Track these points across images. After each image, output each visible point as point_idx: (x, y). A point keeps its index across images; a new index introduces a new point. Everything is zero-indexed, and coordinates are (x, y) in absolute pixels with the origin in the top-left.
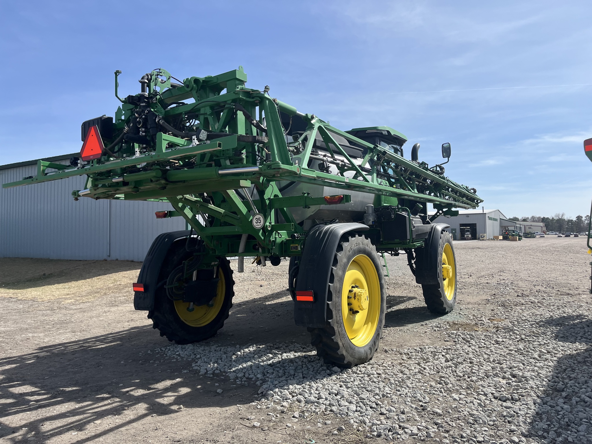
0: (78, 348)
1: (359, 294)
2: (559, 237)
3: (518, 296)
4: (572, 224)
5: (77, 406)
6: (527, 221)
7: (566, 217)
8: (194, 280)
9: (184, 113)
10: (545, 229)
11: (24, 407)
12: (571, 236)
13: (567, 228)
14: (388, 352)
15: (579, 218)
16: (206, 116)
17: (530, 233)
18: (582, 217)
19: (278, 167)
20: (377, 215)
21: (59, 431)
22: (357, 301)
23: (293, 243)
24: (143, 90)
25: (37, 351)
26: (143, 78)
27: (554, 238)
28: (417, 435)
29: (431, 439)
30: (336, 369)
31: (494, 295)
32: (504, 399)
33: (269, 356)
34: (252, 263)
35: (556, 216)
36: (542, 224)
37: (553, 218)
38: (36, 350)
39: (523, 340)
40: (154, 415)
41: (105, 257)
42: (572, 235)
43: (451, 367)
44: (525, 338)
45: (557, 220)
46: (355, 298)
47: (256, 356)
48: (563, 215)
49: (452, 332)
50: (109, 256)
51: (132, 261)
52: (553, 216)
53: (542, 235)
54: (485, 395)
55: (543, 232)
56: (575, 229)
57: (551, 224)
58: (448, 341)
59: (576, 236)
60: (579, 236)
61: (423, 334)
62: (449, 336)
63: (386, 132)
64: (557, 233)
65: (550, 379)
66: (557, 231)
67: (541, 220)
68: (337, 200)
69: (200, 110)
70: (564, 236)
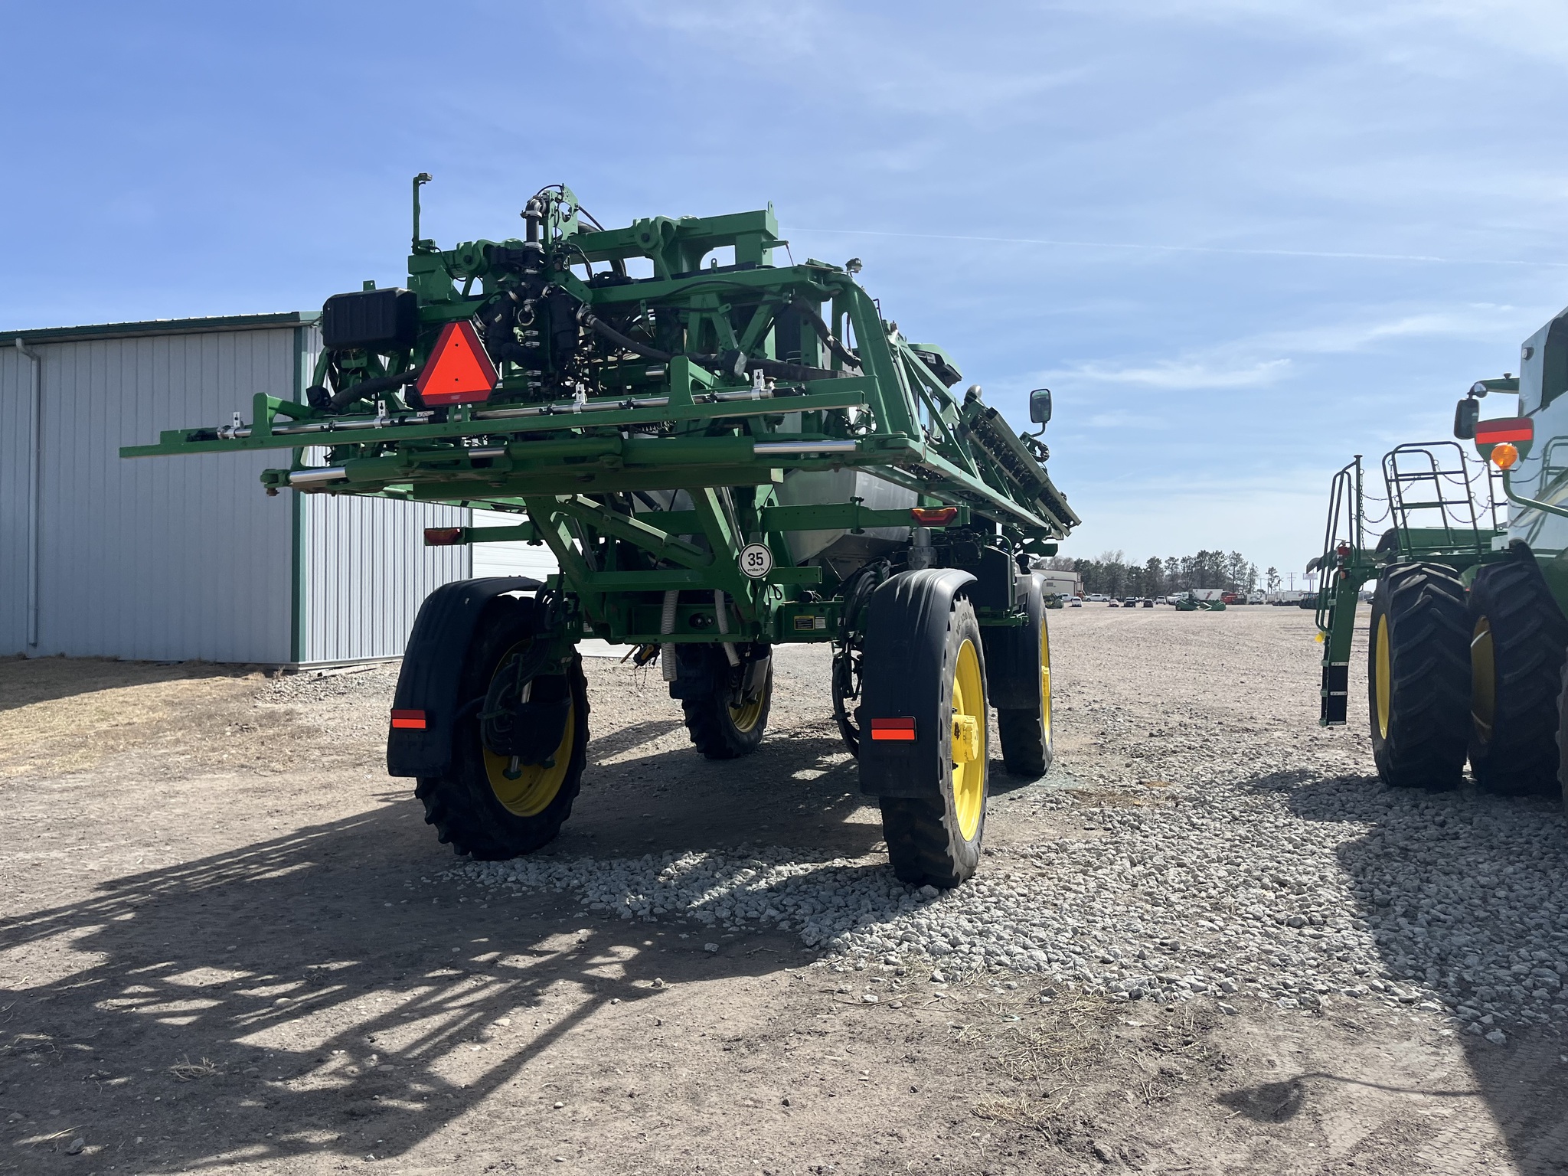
0: (213, 881)
1: (966, 725)
2: (1111, 606)
3: (1151, 735)
4: (1138, 577)
5: (407, 997)
6: (1043, 569)
7: (1126, 561)
8: (524, 701)
9: (643, 301)
10: (1080, 587)
11: (264, 1011)
12: (1137, 604)
13: (1127, 586)
14: (993, 854)
15: (1154, 563)
16: (705, 315)
17: (1052, 596)
18: (1159, 561)
19: (901, 445)
20: (938, 550)
21: (435, 1046)
22: (963, 741)
23: (801, 612)
24: (531, 234)
25: (102, 894)
26: (530, 207)
27: (1102, 609)
28: (1206, 990)
29: (1235, 994)
30: (928, 889)
31: (1103, 734)
32: (1299, 923)
33: (748, 873)
34: (622, 662)
35: (1104, 558)
36: (1074, 576)
37: (1098, 562)
38: (97, 889)
39: (1237, 819)
40: (616, 1000)
41: (21, 647)
42: (1138, 601)
43: (1153, 874)
44: (1241, 816)
45: (1106, 568)
46: (957, 734)
47: (718, 875)
48: (1118, 555)
49: (1091, 809)
50: (35, 645)
51: (116, 660)
52: (1099, 558)
53: (1075, 603)
54: (1258, 919)
55: (1078, 595)
56: (1144, 590)
57: (1093, 576)
58: (1092, 829)
59: (1148, 605)
60: (1154, 605)
61: (1031, 816)
62: (1090, 819)
63: (933, 357)
64: (1108, 598)
65: (1351, 886)
66: (1106, 593)
67: (1073, 566)
68: (943, 519)
69: (689, 298)
70: (1122, 604)
